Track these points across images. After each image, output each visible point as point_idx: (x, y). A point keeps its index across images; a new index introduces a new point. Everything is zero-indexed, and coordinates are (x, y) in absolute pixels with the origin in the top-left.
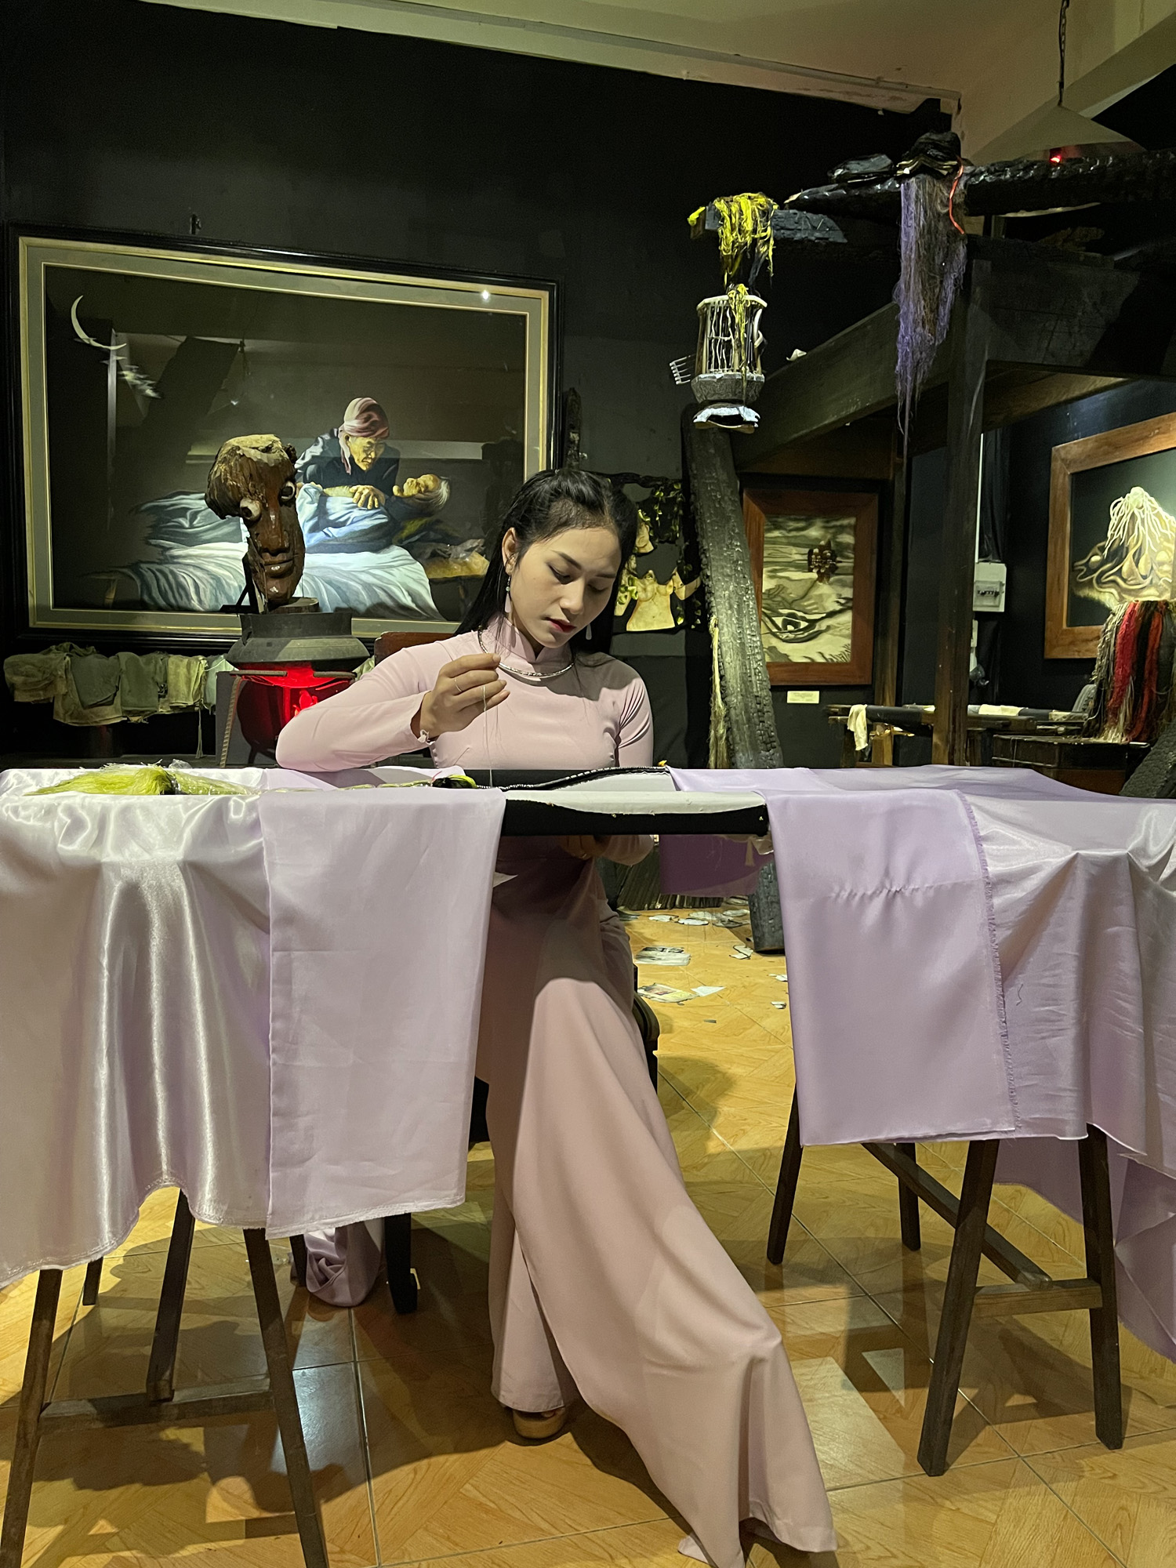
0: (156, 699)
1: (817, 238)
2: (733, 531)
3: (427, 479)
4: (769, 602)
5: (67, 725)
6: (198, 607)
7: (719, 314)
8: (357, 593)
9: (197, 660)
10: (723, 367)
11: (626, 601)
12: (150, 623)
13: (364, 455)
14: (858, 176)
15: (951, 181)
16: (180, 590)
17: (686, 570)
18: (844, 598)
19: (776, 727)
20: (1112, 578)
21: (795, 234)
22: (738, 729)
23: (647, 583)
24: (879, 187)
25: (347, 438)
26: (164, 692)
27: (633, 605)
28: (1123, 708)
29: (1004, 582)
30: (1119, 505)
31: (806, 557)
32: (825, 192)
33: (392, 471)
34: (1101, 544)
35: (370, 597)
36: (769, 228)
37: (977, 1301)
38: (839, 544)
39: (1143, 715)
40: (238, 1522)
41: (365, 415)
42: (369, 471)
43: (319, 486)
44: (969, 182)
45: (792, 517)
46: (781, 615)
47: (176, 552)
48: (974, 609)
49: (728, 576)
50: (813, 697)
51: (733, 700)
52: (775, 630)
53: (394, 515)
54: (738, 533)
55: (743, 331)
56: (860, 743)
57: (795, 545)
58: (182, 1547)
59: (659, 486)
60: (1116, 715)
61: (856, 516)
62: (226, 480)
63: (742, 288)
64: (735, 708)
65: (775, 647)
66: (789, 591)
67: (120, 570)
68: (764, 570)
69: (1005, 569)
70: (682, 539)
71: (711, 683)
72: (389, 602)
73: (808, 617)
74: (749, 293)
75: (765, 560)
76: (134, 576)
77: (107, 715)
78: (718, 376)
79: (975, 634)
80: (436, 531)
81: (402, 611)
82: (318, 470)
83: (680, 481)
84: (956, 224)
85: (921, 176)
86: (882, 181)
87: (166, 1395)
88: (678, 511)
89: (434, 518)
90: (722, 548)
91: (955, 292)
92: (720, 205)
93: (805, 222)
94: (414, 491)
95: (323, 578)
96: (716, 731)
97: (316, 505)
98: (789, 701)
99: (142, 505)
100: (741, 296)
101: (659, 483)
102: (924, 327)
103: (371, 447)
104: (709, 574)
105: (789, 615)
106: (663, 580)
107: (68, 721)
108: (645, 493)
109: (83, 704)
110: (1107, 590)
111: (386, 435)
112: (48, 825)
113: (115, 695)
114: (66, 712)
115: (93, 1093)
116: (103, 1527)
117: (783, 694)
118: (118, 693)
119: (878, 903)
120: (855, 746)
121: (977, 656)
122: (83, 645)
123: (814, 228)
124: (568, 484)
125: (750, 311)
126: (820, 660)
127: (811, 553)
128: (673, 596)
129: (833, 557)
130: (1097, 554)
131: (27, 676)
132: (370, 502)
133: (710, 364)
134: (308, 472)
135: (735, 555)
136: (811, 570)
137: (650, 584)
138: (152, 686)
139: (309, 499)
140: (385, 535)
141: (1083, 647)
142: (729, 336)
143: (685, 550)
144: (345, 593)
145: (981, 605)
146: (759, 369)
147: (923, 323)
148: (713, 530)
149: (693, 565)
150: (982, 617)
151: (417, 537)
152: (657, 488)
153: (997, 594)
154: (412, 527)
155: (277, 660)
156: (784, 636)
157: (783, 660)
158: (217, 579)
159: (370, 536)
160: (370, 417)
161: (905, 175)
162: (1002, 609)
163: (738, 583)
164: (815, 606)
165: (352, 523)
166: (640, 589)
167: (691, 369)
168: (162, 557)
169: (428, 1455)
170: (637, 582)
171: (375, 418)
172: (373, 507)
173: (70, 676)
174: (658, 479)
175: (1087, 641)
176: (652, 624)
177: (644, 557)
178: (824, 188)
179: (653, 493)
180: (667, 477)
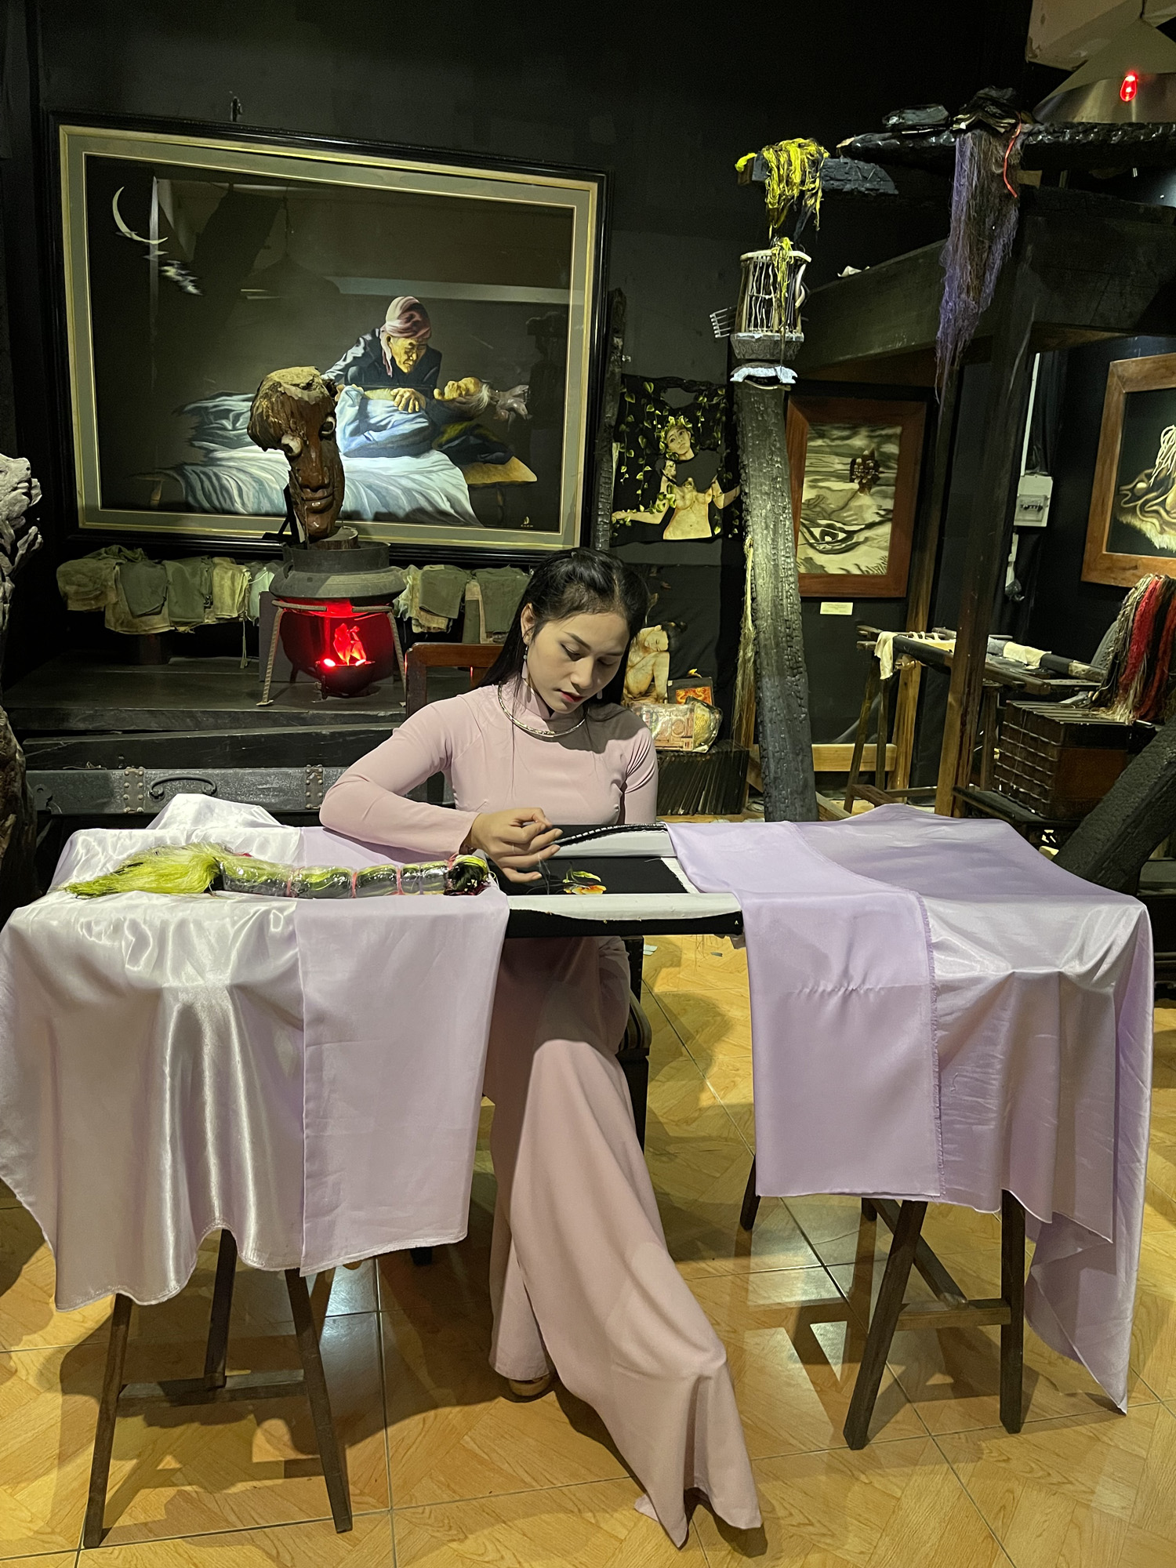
0: (202, 611)
1: (867, 189)
2: (775, 446)
3: (468, 383)
4: (808, 512)
5: (118, 633)
6: (242, 510)
7: (761, 269)
8: (397, 498)
9: (241, 572)
10: (762, 326)
11: (664, 510)
12: (195, 525)
13: (406, 357)
14: (912, 127)
15: (1008, 140)
16: (224, 493)
17: (726, 478)
18: (884, 510)
19: (804, 651)
20: (1155, 508)
21: (844, 185)
22: (766, 654)
23: (686, 491)
24: (933, 139)
25: (389, 339)
26: (209, 603)
27: (670, 513)
28: (1134, 684)
29: (1049, 496)
30: (1170, 433)
31: (848, 467)
32: (878, 140)
33: (434, 373)
34: (1149, 471)
35: (409, 502)
36: (818, 180)
37: (900, 1318)
38: (883, 454)
39: (1153, 693)
40: (277, 1463)
41: (407, 315)
42: (410, 373)
43: (360, 388)
44: (1026, 142)
45: (836, 425)
46: (819, 526)
47: (219, 455)
48: (1015, 523)
49: (766, 493)
50: (847, 609)
51: (763, 624)
52: (812, 541)
53: (435, 420)
54: (779, 449)
55: (784, 291)
56: (885, 673)
57: (837, 454)
58: (233, 1484)
59: (703, 391)
60: (1126, 691)
61: (902, 426)
62: (268, 416)
63: (787, 242)
64: (764, 632)
65: (811, 559)
66: (829, 502)
67: (168, 472)
68: (805, 479)
69: (1051, 482)
70: (724, 446)
71: (743, 603)
72: (429, 508)
73: (847, 528)
74: (794, 248)
75: (806, 469)
76: (179, 478)
77: (156, 624)
78: (757, 336)
79: (1014, 549)
80: (477, 436)
81: (441, 517)
82: (360, 372)
83: (724, 386)
84: (1009, 187)
85: (978, 132)
86: (938, 134)
87: (220, 1383)
88: (721, 418)
89: (473, 423)
90: (761, 464)
91: (1003, 259)
92: (768, 154)
93: (856, 172)
94: (455, 395)
95: (362, 482)
96: (745, 654)
97: (357, 408)
98: (822, 612)
99: (186, 406)
100: (785, 250)
101: (703, 388)
102: (968, 292)
103: (413, 348)
104: (747, 491)
105: (829, 526)
106: (702, 488)
107: (119, 630)
108: (686, 398)
109: (132, 613)
110: (1149, 520)
111: (428, 336)
112: (116, 944)
113: (163, 605)
114: (118, 621)
115: (160, 1173)
116: (169, 1463)
117: (816, 604)
118: (166, 603)
119: (835, 1001)
120: (880, 675)
121: (1016, 570)
122: (131, 547)
123: (864, 178)
124: (581, 570)
125: (793, 268)
126: (857, 572)
127: (853, 463)
128: (712, 505)
129: (876, 467)
130: (1142, 481)
131: (79, 586)
132: (411, 406)
133: (750, 321)
134: (350, 374)
135: (775, 471)
136: (852, 481)
137: (689, 492)
138: (197, 598)
139: (350, 402)
140: (424, 440)
141: (1121, 575)
142: (770, 294)
143: (726, 458)
144: (384, 497)
145: (1022, 519)
146: (799, 327)
147: (968, 289)
148: (753, 444)
149: (732, 476)
150: (1023, 531)
151: (456, 442)
152: (700, 394)
153: (1040, 508)
154: (452, 431)
155: (317, 596)
156: (821, 547)
157: (819, 572)
158: (259, 481)
159: (411, 440)
160: (412, 317)
161: (960, 131)
162: (1044, 524)
163: (776, 502)
164: (854, 517)
165: (392, 427)
166: (678, 497)
167: (732, 323)
168: (205, 459)
169: (435, 1407)
170: (676, 489)
171: (417, 318)
172: (414, 411)
173: (120, 586)
174: (702, 383)
175: (1124, 569)
176: (689, 533)
177: (683, 464)
178: (877, 136)
179: (696, 398)
180: (712, 382)
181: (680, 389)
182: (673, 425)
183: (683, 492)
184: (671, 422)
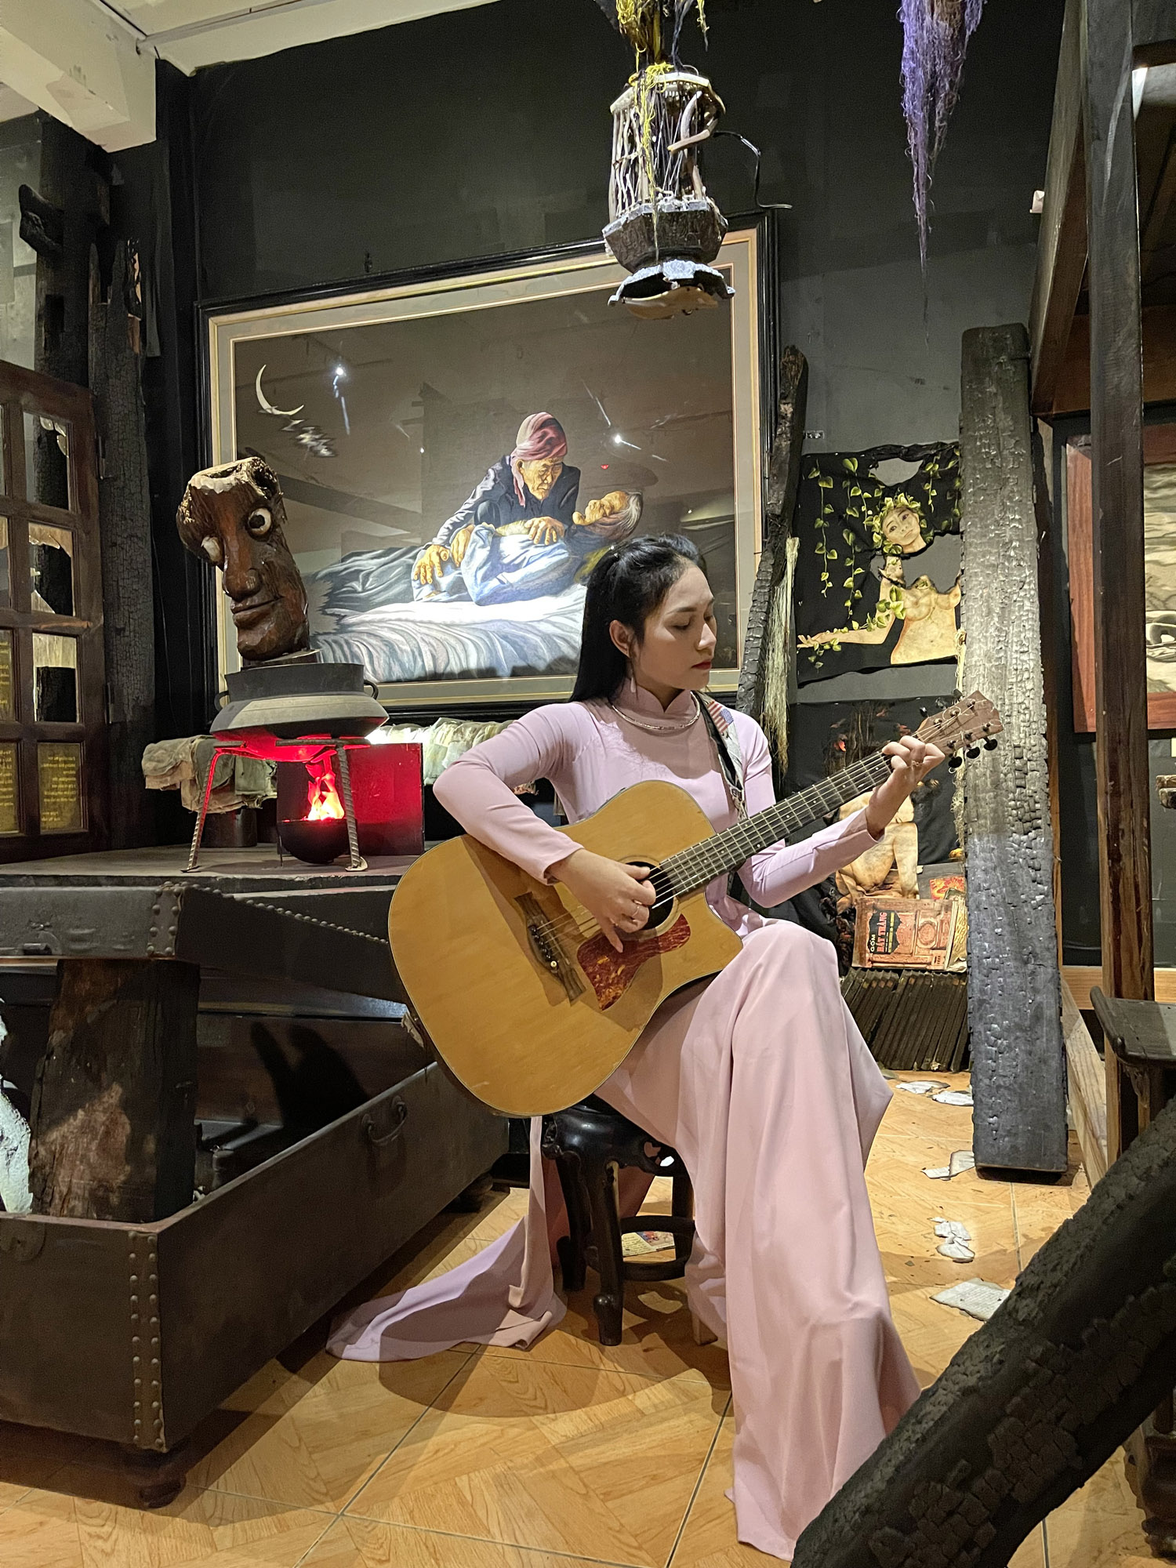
0: (267, 782)
3: (612, 498)
6: (372, 678)
11: (888, 623)
13: (539, 481)
23: (919, 594)
25: (520, 465)
27: (899, 627)
33: (572, 494)
35: (550, 650)
41: (540, 433)
42: (545, 499)
43: (491, 526)
47: (350, 620)
53: (575, 548)
54: (1019, 502)
55: (646, 133)
59: (932, 456)
63: (658, 66)
74: (674, 71)
82: (490, 507)
94: (598, 516)
97: (489, 548)
100: (647, 79)
101: (931, 452)
103: (547, 470)
106: (945, 587)
107: (197, 809)
108: (909, 470)
111: (562, 453)
113: (232, 777)
114: (194, 799)
118: (235, 775)
131: (159, 761)
132: (547, 536)
133: (617, 203)
134: (479, 511)
137: (925, 596)
138: (259, 767)
140: (565, 573)
144: (522, 648)
152: (928, 459)
154: (596, 559)
159: (549, 576)
160: (545, 434)
166: (908, 604)
168: (337, 627)
170: (904, 593)
171: (551, 434)
172: (552, 543)
173: (196, 760)
174: (929, 447)
176: (930, 651)
177: (913, 559)
179: (923, 467)
180: (944, 442)
181: (898, 459)
182: (890, 508)
183: (915, 596)
184: (888, 505)
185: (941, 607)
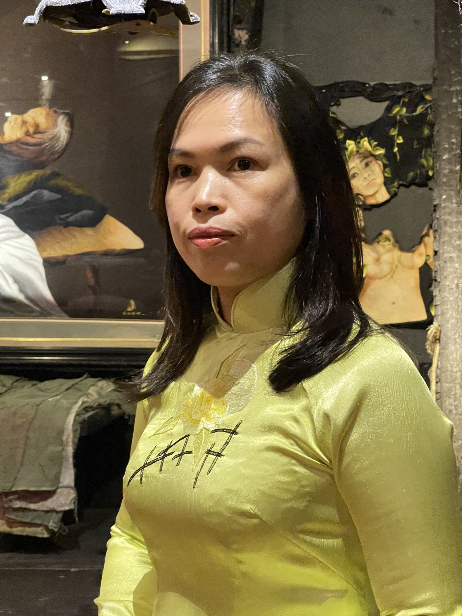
3: (37, 115)
23: (381, 250)
59: (400, 98)
80: (52, 189)
89: (48, 171)
94: (19, 134)
101: (400, 93)
106: (408, 244)
108: (375, 111)
128: (425, 269)
137: (388, 252)
151: (25, 199)
152: (395, 101)
154: (17, 184)
170: (365, 247)
176: (391, 314)
177: (375, 210)
179: (389, 109)
180: (414, 82)
181: (361, 98)
182: (352, 153)
183: (377, 252)
184: (350, 148)
185: (404, 266)
